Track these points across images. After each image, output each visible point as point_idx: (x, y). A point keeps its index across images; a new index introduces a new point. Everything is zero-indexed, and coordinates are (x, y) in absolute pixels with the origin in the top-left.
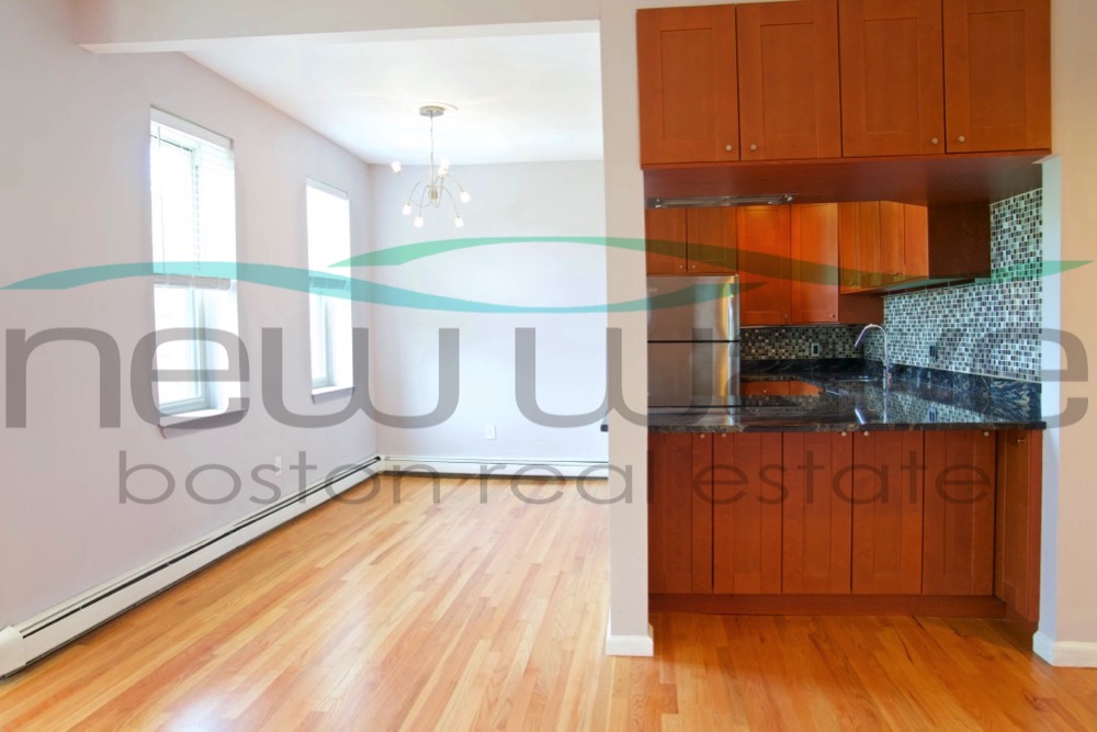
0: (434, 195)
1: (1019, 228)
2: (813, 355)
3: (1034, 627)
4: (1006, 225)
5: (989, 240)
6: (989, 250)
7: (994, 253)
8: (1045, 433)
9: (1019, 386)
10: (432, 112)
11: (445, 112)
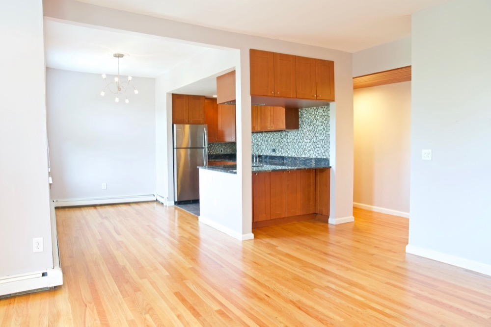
0: (119, 89)
1: (310, 117)
2: (221, 153)
3: (328, 217)
4: (305, 115)
5: (298, 119)
6: (298, 122)
7: (300, 123)
8: (331, 169)
9: (311, 159)
10: (120, 56)
11: (124, 57)
